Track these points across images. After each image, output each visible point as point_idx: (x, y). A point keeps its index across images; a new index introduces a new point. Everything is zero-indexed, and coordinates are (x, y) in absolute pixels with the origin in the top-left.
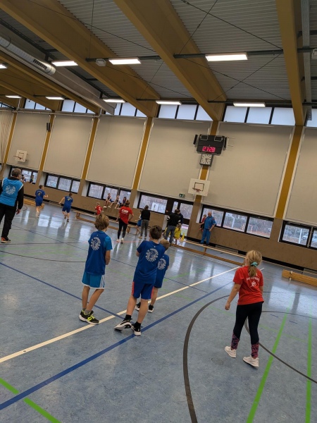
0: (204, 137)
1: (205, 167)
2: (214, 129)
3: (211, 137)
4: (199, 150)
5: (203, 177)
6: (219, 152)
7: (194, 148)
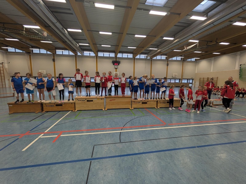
0: (114, 61)
1: (116, 69)
2: (116, 59)
3: (116, 61)
4: (114, 64)
5: (116, 71)
6: (119, 65)
7: (112, 64)
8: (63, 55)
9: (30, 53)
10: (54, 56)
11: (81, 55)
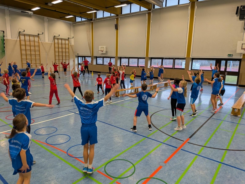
4: (242, 18)
8: (131, 13)
9: (91, 20)
10: (117, 19)
11: (159, 7)
